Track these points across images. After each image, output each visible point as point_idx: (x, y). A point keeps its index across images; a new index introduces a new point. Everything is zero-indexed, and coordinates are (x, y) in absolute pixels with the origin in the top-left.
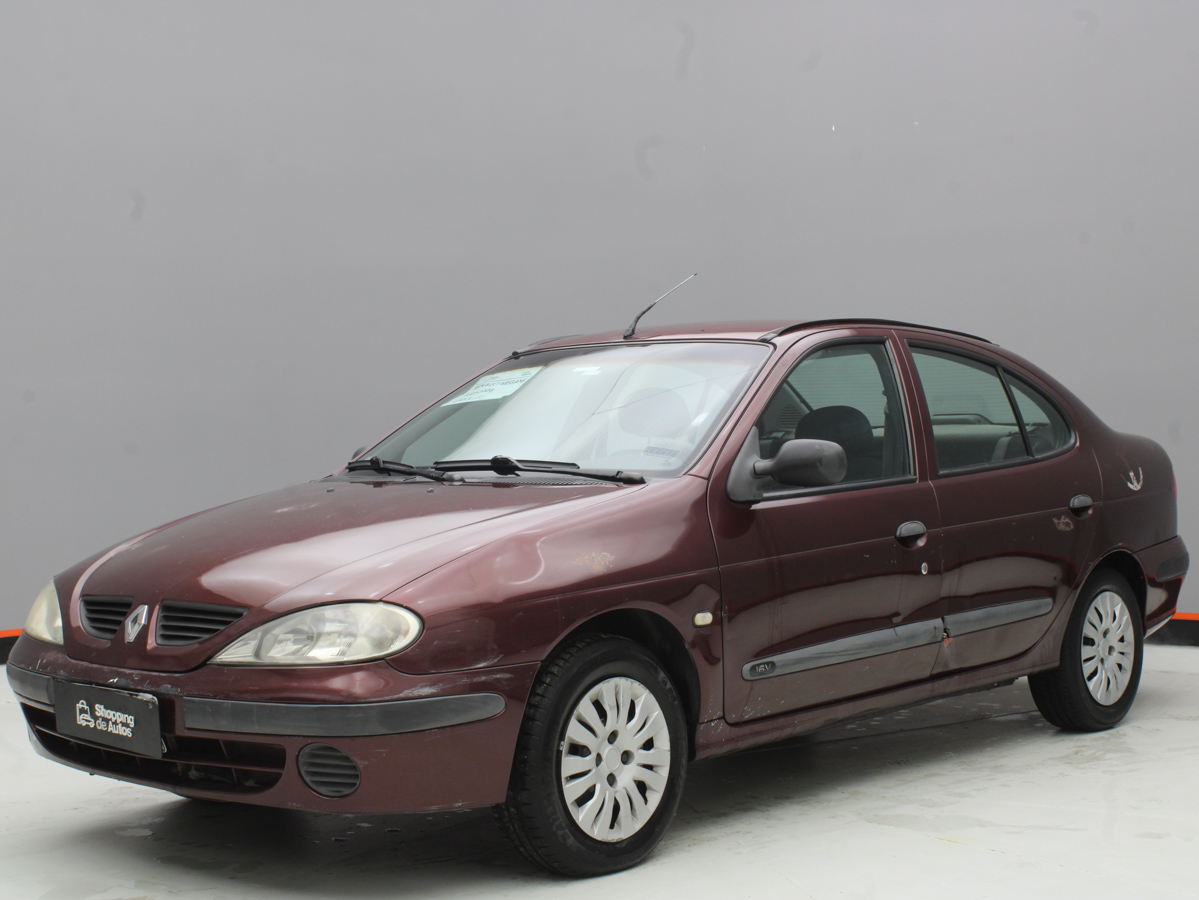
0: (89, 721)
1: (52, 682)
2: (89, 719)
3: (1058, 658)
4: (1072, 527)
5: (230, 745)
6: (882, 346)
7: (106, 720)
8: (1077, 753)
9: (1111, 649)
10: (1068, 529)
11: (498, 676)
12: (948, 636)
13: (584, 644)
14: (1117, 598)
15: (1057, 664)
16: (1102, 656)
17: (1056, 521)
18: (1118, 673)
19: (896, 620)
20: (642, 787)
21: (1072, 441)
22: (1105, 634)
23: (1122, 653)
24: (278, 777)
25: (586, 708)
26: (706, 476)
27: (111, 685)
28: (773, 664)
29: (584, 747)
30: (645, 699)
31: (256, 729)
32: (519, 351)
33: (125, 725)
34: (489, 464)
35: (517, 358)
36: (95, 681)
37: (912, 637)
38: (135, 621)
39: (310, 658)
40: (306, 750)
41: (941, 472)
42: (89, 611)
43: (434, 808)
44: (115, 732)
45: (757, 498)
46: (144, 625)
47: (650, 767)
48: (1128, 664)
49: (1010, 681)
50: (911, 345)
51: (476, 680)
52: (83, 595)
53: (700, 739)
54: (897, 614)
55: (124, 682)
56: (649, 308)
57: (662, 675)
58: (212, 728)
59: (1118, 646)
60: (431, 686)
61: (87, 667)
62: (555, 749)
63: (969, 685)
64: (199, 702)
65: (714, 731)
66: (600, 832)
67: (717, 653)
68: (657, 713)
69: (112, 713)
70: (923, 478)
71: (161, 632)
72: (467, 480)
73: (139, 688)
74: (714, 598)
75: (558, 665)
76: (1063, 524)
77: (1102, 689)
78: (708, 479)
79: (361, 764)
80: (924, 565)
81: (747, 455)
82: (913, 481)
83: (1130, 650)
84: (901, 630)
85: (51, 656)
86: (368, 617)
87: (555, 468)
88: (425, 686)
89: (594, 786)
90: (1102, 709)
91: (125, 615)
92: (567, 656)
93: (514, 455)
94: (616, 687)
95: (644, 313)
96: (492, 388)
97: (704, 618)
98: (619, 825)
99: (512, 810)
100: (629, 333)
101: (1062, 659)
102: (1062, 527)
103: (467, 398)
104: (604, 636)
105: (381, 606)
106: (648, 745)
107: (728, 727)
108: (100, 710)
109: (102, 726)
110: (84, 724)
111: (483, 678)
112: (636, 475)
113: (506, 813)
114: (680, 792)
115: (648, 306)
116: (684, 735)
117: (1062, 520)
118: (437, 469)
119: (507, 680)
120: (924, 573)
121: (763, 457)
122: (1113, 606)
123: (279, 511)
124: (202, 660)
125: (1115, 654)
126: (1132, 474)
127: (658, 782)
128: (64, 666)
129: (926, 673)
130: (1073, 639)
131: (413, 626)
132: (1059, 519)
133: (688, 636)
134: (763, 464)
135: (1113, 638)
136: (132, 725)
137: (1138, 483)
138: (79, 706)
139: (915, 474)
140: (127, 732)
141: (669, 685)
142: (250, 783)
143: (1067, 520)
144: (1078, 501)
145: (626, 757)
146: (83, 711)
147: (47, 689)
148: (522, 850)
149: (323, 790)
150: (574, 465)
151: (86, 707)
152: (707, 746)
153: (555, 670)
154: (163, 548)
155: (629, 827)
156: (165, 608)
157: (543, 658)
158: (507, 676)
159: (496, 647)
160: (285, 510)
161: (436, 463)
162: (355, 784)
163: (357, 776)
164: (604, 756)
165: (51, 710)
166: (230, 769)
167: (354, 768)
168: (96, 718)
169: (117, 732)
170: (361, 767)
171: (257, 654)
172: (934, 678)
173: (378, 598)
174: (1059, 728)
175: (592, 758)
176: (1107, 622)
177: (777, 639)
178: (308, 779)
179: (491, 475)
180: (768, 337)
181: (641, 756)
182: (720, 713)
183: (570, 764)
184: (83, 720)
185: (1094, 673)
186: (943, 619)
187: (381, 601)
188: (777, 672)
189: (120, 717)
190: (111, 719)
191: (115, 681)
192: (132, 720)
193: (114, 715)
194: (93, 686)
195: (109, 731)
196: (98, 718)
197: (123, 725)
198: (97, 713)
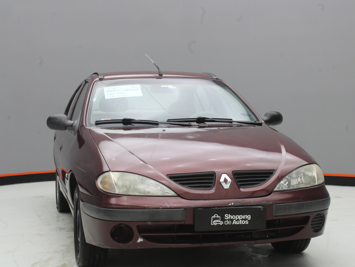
0: (219, 222)
1: (184, 211)
2: (220, 221)
7: (232, 220)
27: (230, 206)
33: (245, 219)
34: (196, 120)
40: (314, 216)
44: (237, 223)
46: (231, 181)
55: (238, 204)
100: (161, 74)
105: (315, 165)
108: (228, 216)
109: (228, 223)
110: (216, 224)
136: (249, 219)
140: (246, 222)
146: (216, 219)
147: (182, 214)
149: (313, 230)
150: (231, 119)
151: (218, 217)
167: (322, 220)
168: (223, 219)
169: (239, 223)
178: (311, 227)
187: (314, 163)
189: (241, 217)
190: (235, 219)
191: (233, 204)
192: (249, 217)
193: (237, 217)
194: (216, 208)
195: (233, 224)
196: (226, 220)
197: (242, 220)
198: (225, 218)
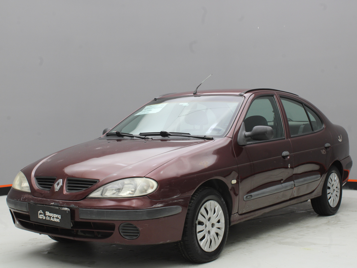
0: (43, 217)
1: (28, 204)
2: (43, 216)
3: (321, 193)
4: (326, 153)
5: (94, 223)
6: (273, 97)
7: (50, 217)
8: (329, 222)
9: (334, 190)
10: (325, 154)
11: (180, 200)
12: (295, 187)
13: (201, 190)
14: (336, 175)
15: (321, 195)
16: (332, 192)
17: (322, 151)
18: (336, 198)
19: (282, 182)
20: (217, 234)
21: (323, 126)
22: (333, 185)
23: (337, 191)
24: (112, 233)
25: (203, 210)
26: (231, 137)
27: (51, 205)
28: (251, 196)
29: (203, 222)
30: (218, 207)
31: (106, 218)
32: (157, 98)
33: (58, 218)
34: (159, 134)
35: (156, 100)
36: (45, 204)
37: (286, 187)
38: (58, 184)
39: (119, 196)
40: (122, 225)
41: (292, 136)
42: (38, 181)
43: (161, 242)
44: (53, 220)
45: (246, 144)
46: (61, 186)
47: (219, 228)
48: (338, 195)
49: (307, 201)
50: (281, 97)
51: (174, 202)
52: (35, 176)
53: (232, 219)
54: (282, 180)
55: (56, 204)
56: (200, 85)
57: (222, 199)
58: (89, 218)
59: (336, 189)
60: (161, 204)
61: (41, 199)
62: (195, 223)
63: (299, 201)
64: (85, 210)
65: (235, 217)
66: (206, 249)
67: (237, 193)
68: (221, 212)
69: (52, 214)
70: (287, 138)
71: (68, 188)
72: (153, 139)
73: (62, 206)
74: (237, 175)
75: (195, 197)
76: (323, 152)
77: (332, 202)
78: (232, 138)
79: (140, 229)
80: (289, 165)
81: (242, 131)
82: (285, 139)
83: (339, 191)
84: (283, 185)
85: (26, 196)
86: (140, 182)
87: (183, 135)
88: (159, 204)
89: (205, 235)
90: (332, 209)
91: (54, 182)
92: (197, 194)
93: (168, 131)
94: (211, 203)
95: (199, 86)
96: (151, 109)
97: (234, 182)
98: (211, 247)
99: (182, 242)
100: (195, 92)
101: (322, 193)
102: (323, 153)
103: (143, 113)
104: (207, 188)
105: (144, 178)
106: (219, 222)
107: (239, 215)
108: (48, 213)
109: (48, 219)
110: (41, 218)
111: (176, 201)
112: (211, 137)
113: (179, 244)
114: (227, 236)
115: (200, 84)
116: (228, 218)
117: (323, 151)
118: (141, 135)
119: (182, 201)
120: (289, 167)
121: (247, 131)
122: (335, 177)
123: (97, 149)
124: (84, 197)
125: (335, 192)
126: (339, 137)
127: (222, 233)
128: (33, 199)
129: (288, 198)
130: (325, 187)
131: (155, 185)
132: (322, 150)
133: (230, 187)
134: (247, 133)
135: (335, 187)
136: (60, 218)
137: (341, 139)
138: (39, 212)
139: (285, 137)
140: (58, 220)
141: (224, 203)
142: (99, 236)
143: (324, 151)
144: (327, 145)
145: (213, 225)
146: (41, 214)
147: (26, 207)
148: (183, 255)
149: (127, 237)
150: (189, 134)
151: (42, 212)
152: (234, 221)
153: (194, 198)
154: (61, 161)
155: (214, 247)
156: (68, 180)
157: (192, 194)
158: (182, 200)
159: (179, 191)
160: (99, 148)
161: (140, 133)
162: (138, 235)
163: (138, 233)
164: (207, 225)
165: (27, 214)
166: (94, 231)
167: (138, 230)
168: (46, 216)
169: (54, 220)
170: (140, 230)
171: (102, 195)
172: (291, 199)
173: (144, 176)
174: (318, 215)
175: (204, 226)
176: (333, 182)
177: (252, 188)
178: (122, 234)
179: (160, 137)
180: (242, 94)
181: (217, 225)
182: (237, 211)
183: (199, 228)
184: (40, 217)
185: (330, 198)
186: (294, 181)
187: (144, 177)
188: (253, 198)
189: (55, 215)
190: (52, 216)
191: (53, 204)
192: (60, 216)
193: (53, 215)
194: (44, 205)
195: (51, 220)
196: (47, 216)
197: (56, 218)
198: (46, 214)
